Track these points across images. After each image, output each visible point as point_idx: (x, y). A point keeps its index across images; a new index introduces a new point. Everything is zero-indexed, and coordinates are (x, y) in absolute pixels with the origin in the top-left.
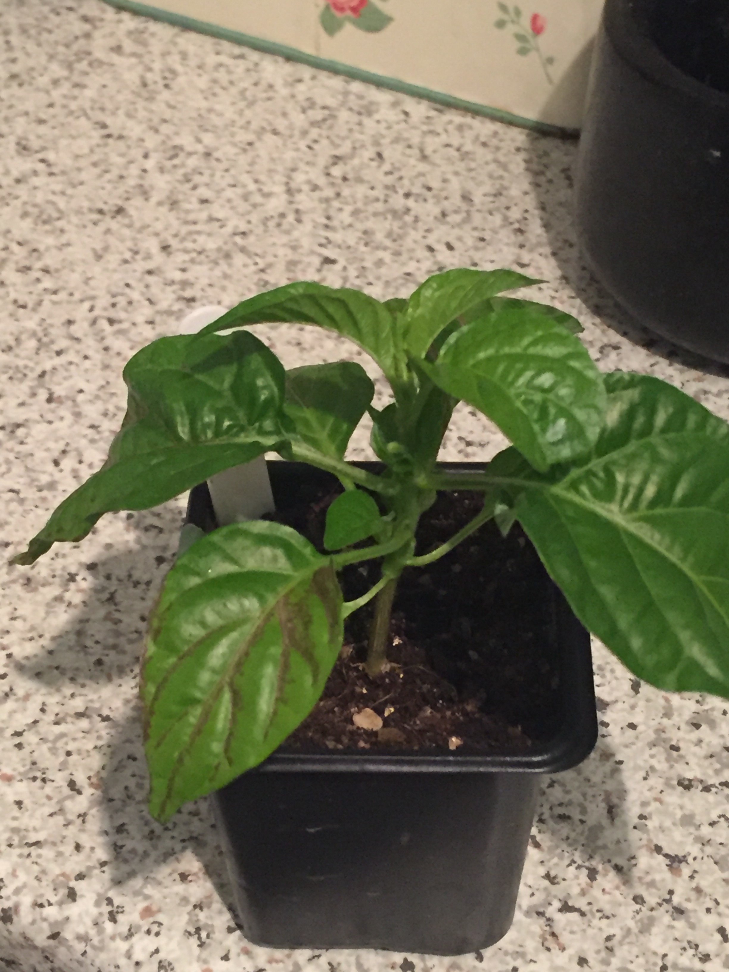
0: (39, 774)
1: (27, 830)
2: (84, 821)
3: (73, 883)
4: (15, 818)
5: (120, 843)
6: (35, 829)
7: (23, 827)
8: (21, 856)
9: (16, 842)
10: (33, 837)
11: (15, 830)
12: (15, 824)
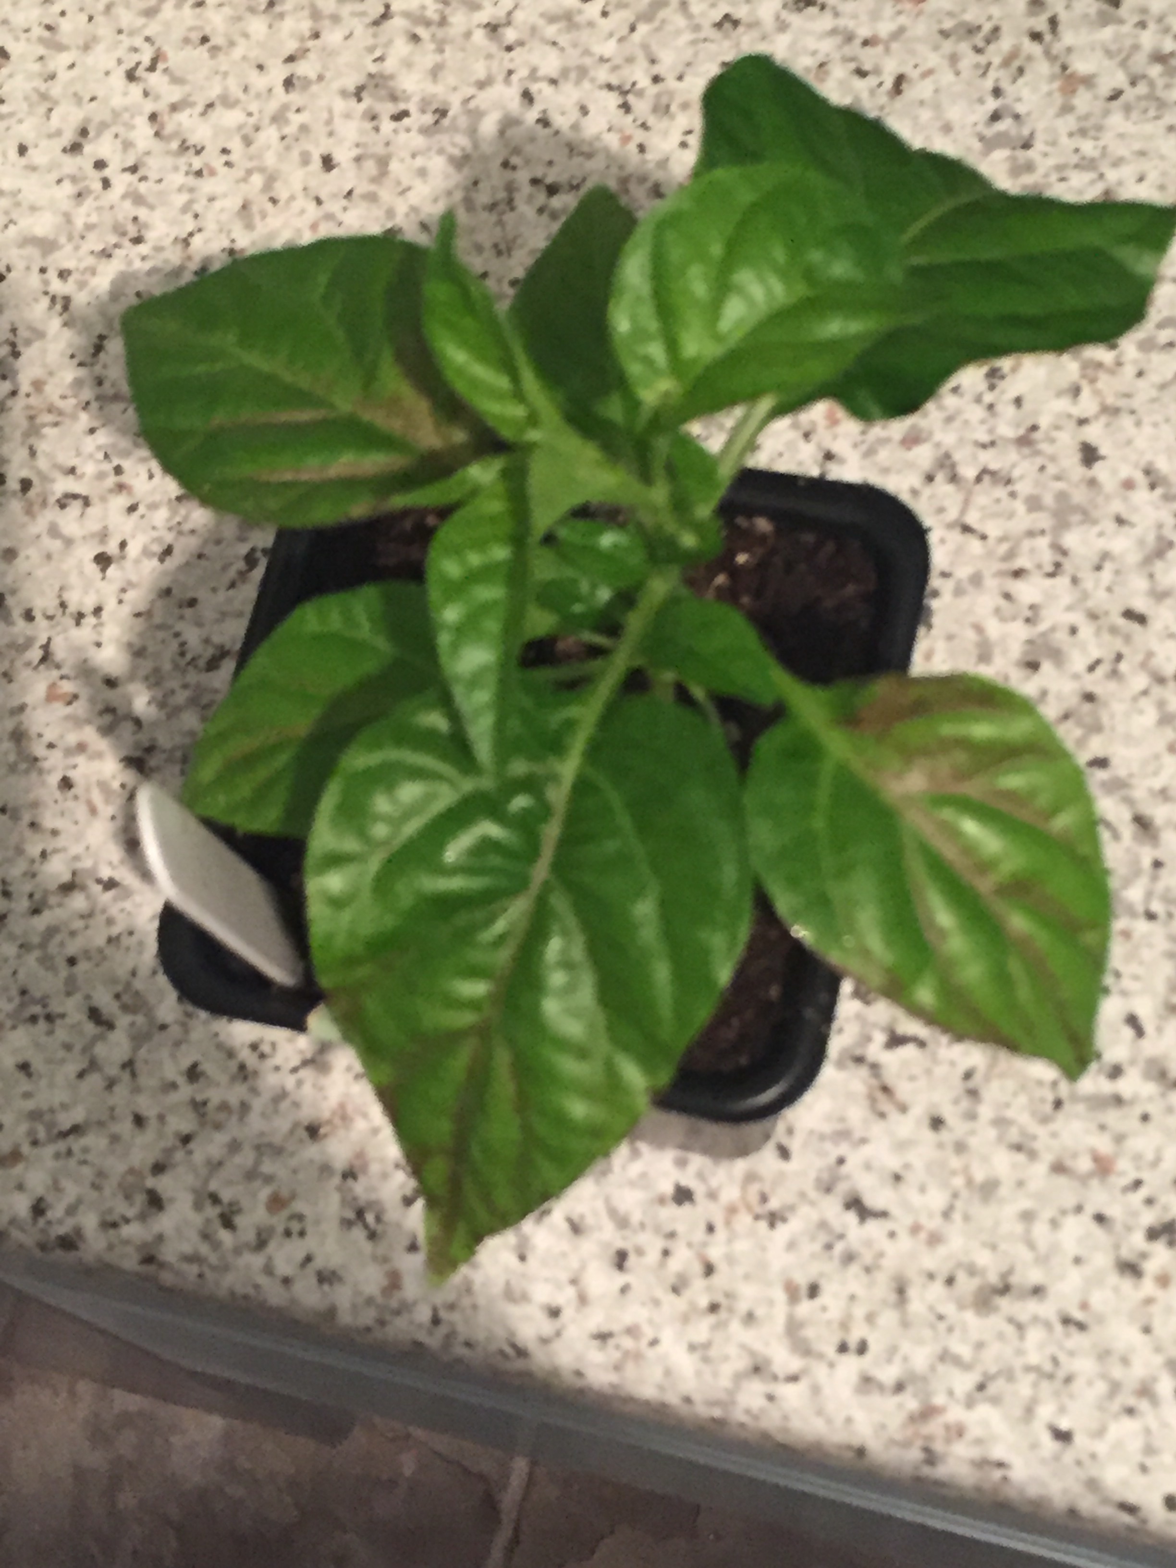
0: (37, 1009)
1: (52, 1111)
2: (134, 1075)
3: (150, 1182)
4: (27, 1095)
5: (199, 1098)
6: (64, 1107)
7: (45, 1107)
8: (57, 1156)
9: (42, 1134)
10: (65, 1121)
11: (35, 1115)
12: (30, 1105)
